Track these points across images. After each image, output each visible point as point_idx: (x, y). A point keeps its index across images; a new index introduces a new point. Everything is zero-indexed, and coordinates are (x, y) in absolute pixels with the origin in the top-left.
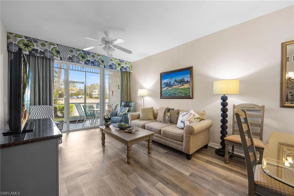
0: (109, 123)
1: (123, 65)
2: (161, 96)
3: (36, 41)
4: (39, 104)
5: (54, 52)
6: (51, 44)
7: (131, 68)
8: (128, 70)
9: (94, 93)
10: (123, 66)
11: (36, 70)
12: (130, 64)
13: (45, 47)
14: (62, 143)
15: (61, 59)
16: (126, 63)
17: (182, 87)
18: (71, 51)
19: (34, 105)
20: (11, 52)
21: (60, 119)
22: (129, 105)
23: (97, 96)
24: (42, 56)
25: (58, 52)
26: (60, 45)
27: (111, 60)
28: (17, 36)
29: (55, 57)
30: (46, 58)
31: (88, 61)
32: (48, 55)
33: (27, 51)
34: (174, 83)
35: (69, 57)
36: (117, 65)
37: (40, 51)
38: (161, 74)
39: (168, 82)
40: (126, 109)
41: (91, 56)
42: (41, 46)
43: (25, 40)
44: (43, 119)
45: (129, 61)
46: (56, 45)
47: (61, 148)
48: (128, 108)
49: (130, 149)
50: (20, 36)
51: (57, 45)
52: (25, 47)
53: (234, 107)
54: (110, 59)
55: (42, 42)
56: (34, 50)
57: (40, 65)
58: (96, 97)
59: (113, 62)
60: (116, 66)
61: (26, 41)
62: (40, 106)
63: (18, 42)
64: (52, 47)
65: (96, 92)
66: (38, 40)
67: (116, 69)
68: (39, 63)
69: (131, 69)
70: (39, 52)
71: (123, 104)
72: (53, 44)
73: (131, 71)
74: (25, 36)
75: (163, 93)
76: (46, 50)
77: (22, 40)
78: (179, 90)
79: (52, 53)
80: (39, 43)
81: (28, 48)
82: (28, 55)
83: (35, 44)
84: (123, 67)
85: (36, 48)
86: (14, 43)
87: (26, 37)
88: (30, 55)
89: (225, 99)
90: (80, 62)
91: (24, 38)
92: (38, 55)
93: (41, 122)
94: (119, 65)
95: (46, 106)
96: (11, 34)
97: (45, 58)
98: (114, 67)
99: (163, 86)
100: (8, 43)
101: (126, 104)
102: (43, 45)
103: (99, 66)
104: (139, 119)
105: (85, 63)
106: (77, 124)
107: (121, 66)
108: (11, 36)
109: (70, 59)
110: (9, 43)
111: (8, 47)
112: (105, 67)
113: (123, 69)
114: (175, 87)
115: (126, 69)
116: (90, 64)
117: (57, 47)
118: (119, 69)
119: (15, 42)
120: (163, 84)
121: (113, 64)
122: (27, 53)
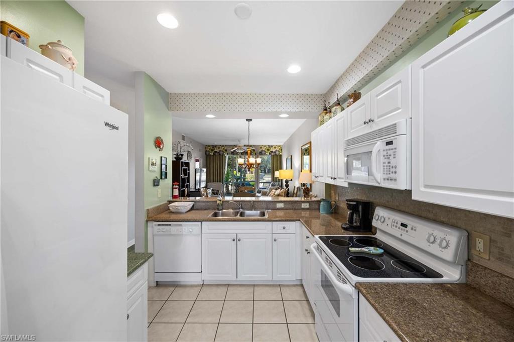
5: (224, 151)
6: (222, 146)
7: (280, 150)
8: (277, 153)
10: (272, 150)
12: (279, 147)
13: (220, 149)
15: (228, 154)
16: (275, 148)
24: (219, 154)
25: (226, 150)
27: (261, 148)
29: (224, 154)
30: (221, 155)
36: (266, 151)
37: (218, 151)
43: (212, 147)
45: (278, 145)
56: (215, 152)
57: (218, 159)
64: (223, 148)
67: (265, 154)
69: (281, 152)
73: (281, 154)
77: (210, 148)
80: (217, 147)
83: (215, 148)
84: (272, 152)
85: (216, 150)
92: (217, 154)
94: (268, 150)
98: (263, 152)
100: (206, 150)
108: (206, 147)
111: (206, 153)
112: (255, 154)
115: (274, 152)
118: (268, 154)
121: (262, 150)
122: (212, 154)
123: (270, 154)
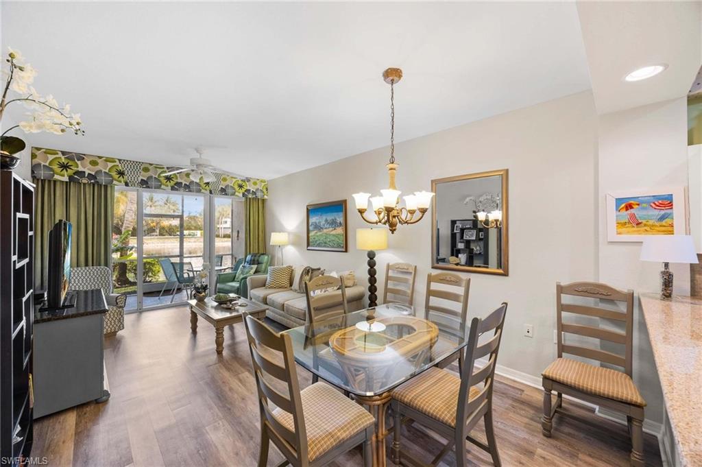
0: (203, 294)
1: (249, 186)
2: (308, 245)
3: (81, 157)
4: (87, 265)
5: (114, 174)
6: (108, 160)
7: (265, 190)
8: (259, 195)
9: (221, 226)
10: (248, 188)
11: (81, 207)
12: (263, 184)
13: (96, 167)
14: (123, 328)
15: (127, 184)
16: (255, 183)
17: (334, 232)
18: (146, 170)
19: (78, 266)
20: (38, 180)
21: (131, 287)
22: (258, 261)
23: (229, 232)
24: (93, 181)
25: (121, 174)
26: (124, 160)
27: (225, 180)
28: (49, 152)
29: (115, 182)
30: (100, 186)
31: (179, 184)
32: (103, 180)
33: (66, 175)
34: (324, 225)
35: (142, 180)
36: (236, 187)
37: (89, 174)
38: (307, 209)
39: (317, 221)
40: (252, 268)
41: (184, 176)
42: (90, 166)
43: (63, 158)
44: (92, 291)
45: (261, 178)
46: (117, 161)
47: (122, 337)
48: (256, 266)
49: (220, 332)
50: (54, 152)
51: (120, 160)
52: (62, 170)
53: (389, 267)
54: (222, 178)
55: (92, 159)
56: (77, 173)
57: (88, 196)
58: (227, 235)
59: (227, 183)
60: (234, 189)
61: (63, 160)
62: (87, 268)
63: (50, 163)
64: (110, 165)
65: (226, 222)
66: (84, 155)
67: (233, 194)
68: (87, 193)
69: (266, 193)
70: (86, 176)
71: (249, 257)
72: (112, 160)
73: (266, 197)
74: (61, 152)
75: (311, 240)
76: (99, 172)
77: (56, 158)
78: (331, 237)
79: (111, 176)
80: (87, 160)
81: (67, 171)
82: (67, 182)
83: (79, 163)
84: (248, 191)
85: (81, 169)
86: (43, 164)
87: (63, 153)
88: (70, 182)
89: (371, 257)
90: (163, 187)
91: (60, 155)
92: (85, 181)
93: (90, 295)
94: (241, 186)
95: (99, 267)
96: (38, 149)
97: (98, 185)
98: (229, 191)
99: (311, 228)
100: (33, 164)
101: (253, 258)
102: (94, 163)
103: (199, 191)
104: (264, 286)
105: (173, 188)
106: (161, 298)
107: (244, 190)
108: (38, 153)
109: (145, 184)
110: (36, 165)
111: (33, 172)
112: (211, 192)
113: (249, 193)
114: (325, 231)
115: (254, 193)
116: (182, 189)
117: (120, 165)
118: (241, 195)
119: (46, 162)
120: (310, 224)
121: (227, 186)
122: (66, 179)
123: (244, 195)
